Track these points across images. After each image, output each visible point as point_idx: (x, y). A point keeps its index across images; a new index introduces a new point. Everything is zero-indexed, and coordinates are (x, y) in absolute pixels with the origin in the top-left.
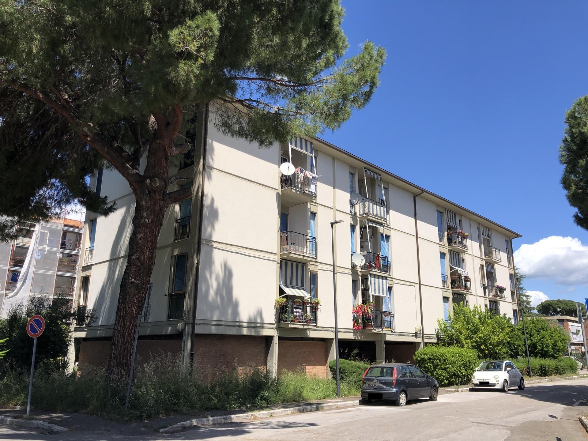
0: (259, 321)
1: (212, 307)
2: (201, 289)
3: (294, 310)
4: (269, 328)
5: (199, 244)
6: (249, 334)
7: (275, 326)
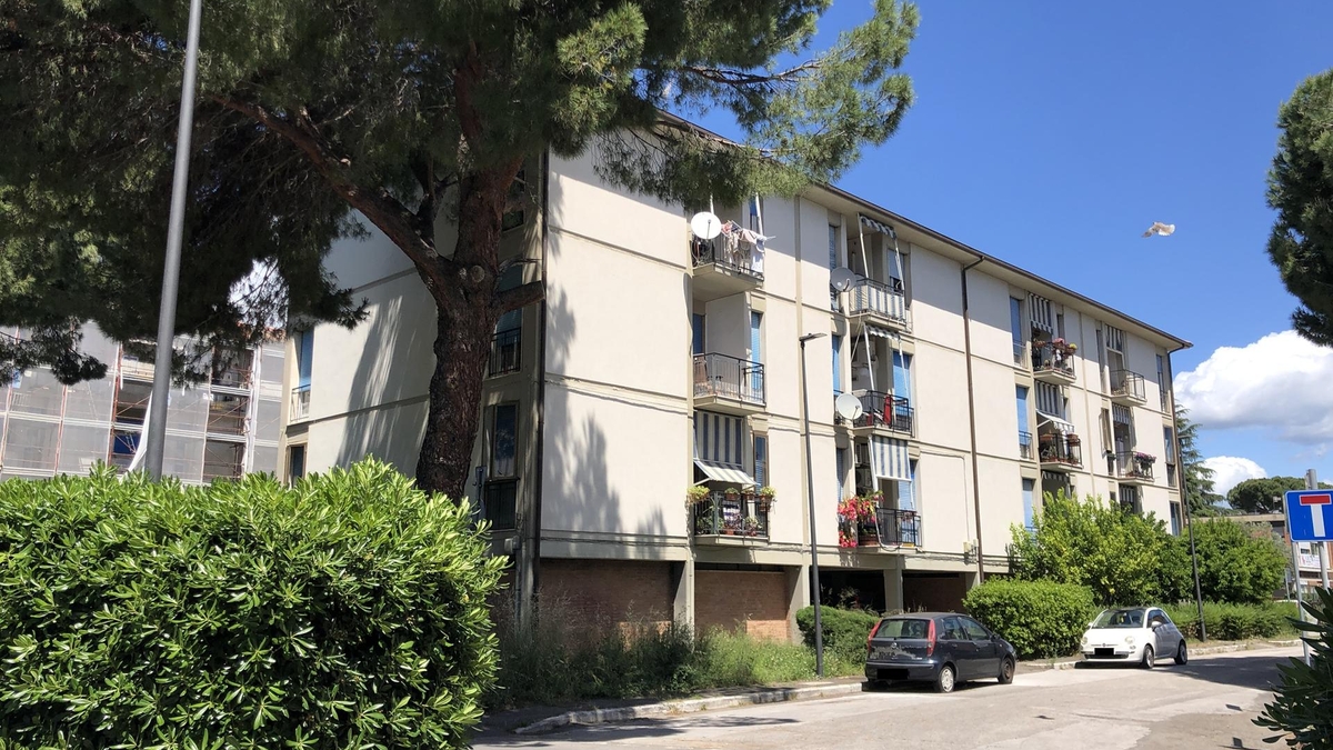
0: (657, 533)
1: (571, 507)
2: (549, 472)
3: (725, 510)
4: (676, 545)
5: (542, 383)
6: (640, 557)
7: (687, 542)
